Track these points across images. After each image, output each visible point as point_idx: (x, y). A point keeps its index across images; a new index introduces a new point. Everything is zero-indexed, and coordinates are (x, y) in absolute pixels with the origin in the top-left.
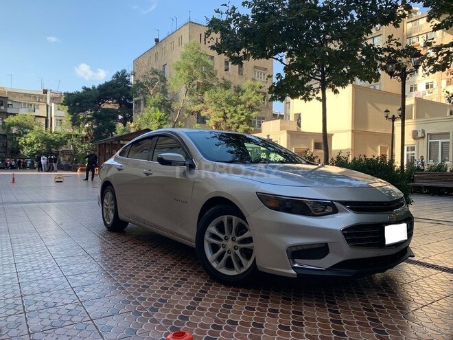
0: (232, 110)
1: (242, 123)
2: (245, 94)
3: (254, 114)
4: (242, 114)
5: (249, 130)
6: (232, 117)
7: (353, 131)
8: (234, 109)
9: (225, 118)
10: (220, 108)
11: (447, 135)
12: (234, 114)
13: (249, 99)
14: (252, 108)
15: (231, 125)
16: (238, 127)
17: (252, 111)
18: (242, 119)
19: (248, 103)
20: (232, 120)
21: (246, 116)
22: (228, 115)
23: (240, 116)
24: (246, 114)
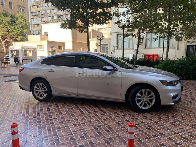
0: (12, 28)
1: (19, 35)
2: (19, 20)
3: (25, 31)
4: (19, 31)
5: (23, 39)
6: (13, 32)
7: (72, 42)
8: (13, 27)
9: (9, 32)
10: (4, 26)
11: (107, 45)
12: (14, 30)
13: (21, 23)
14: (23, 28)
15: (12, 36)
16: (17, 37)
17: (23, 29)
18: (19, 33)
19: (21, 25)
20: (13, 33)
21: (21, 32)
22: (11, 31)
23: (18, 31)
24: (21, 30)
